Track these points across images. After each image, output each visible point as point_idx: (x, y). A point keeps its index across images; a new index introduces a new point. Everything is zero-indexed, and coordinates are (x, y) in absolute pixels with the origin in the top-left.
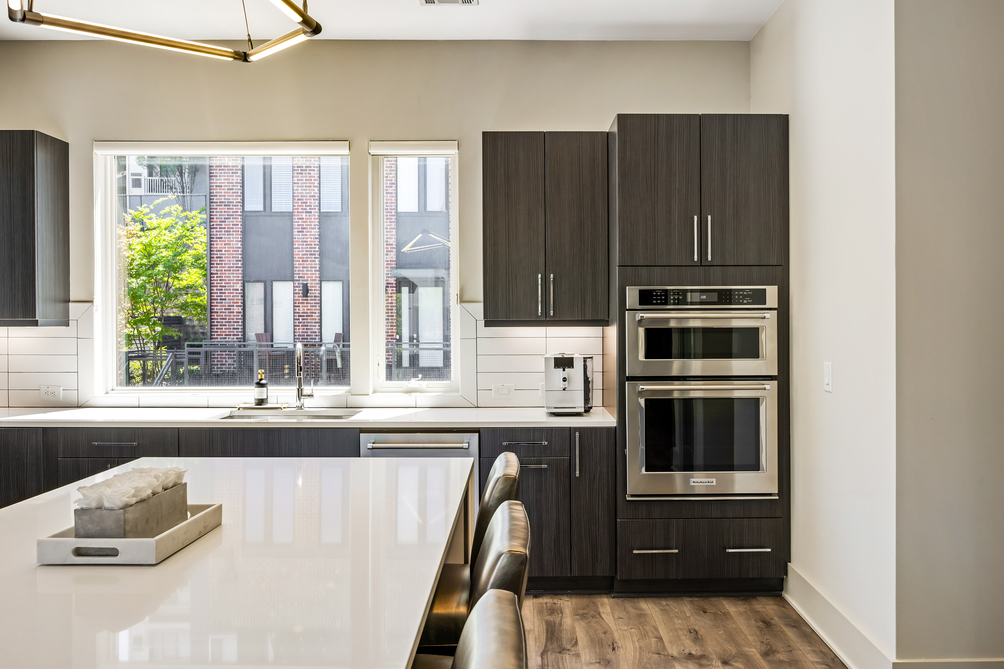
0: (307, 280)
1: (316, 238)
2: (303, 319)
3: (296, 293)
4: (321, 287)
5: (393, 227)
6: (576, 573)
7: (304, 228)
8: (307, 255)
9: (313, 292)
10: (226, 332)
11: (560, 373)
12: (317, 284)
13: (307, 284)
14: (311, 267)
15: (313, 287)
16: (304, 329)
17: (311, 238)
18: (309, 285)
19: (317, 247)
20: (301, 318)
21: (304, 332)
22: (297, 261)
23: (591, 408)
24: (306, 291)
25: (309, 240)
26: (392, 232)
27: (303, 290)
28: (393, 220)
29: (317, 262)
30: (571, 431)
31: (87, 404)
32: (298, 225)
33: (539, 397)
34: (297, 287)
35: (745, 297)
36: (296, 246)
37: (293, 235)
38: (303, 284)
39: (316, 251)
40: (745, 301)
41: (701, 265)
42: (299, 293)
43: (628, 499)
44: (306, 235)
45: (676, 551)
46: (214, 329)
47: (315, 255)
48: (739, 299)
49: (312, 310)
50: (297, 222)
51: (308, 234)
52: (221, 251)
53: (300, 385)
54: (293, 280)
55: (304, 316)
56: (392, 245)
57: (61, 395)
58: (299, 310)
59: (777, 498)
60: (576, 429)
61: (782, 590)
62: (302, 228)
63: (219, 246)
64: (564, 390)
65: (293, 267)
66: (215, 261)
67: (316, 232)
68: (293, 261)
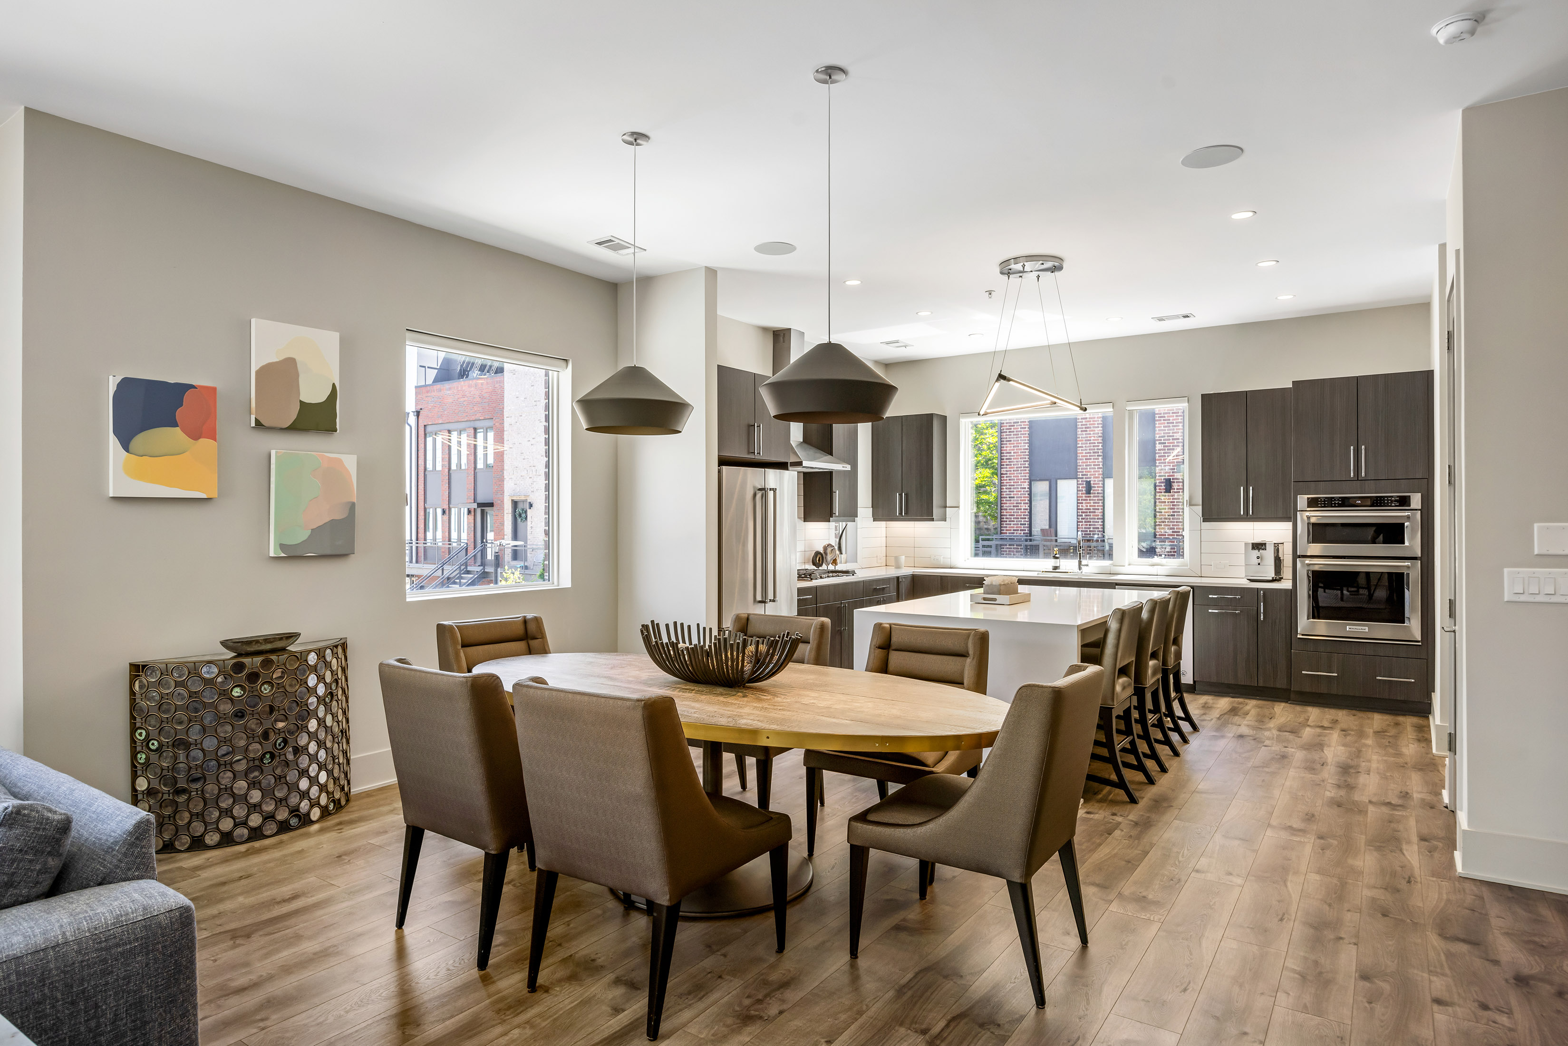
0: (1090, 478)
1: (1099, 437)
2: (1087, 516)
3: (1080, 491)
4: (1104, 484)
5: (1180, 421)
6: (1261, 684)
7: (1088, 428)
8: (1090, 453)
9: (1096, 488)
10: (1014, 527)
11: (1256, 553)
12: (1100, 481)
13: (1090, 481)
14: (1094, 465)
15: (1096, 484)
16: (1087, 525)
17: (1095, 437)
18: (1092, 482)
19: (1100, 445)
20: (1084, 514)
21: (1087, 528)
22: (1081, 459)
23: (1282, 578)
24: (1089, 488)
25: (1093, 438)
26: (1179, 426)
27: (1086, 487)
28: (1180, 414)
29: (1100, 460)
30: (1258, 590)
31: (956, 566)
32: (1081, 425)
33: (1241, 572)
34: (1080, 484)
35: (1392, 501)
36: (1080, 445)
37: (1077, 434)
38: (1086, 481)
39: (1099, 449)
40: (1393, 505)
41: (1358, 480)
42: (1082, 491)
43: (1299, 636)
44: (1090, 434)
45: (1336, 675)
46: (1003, 524)
47: (1098, 452)
48: (1388, 503)
49: (1095, 506)
50: (1081, 422)
51: (1092, 433)
52: (1011, 453)
53: (1080, 558)
54: (1077, 478)
55: (1087, 512)
56: (1178, 439)
57: (942, 561)
58: (1082, 506)
59: (1420, 644)
60: (1262, 589)
61: (1430, 713)
62: (1085, 428)
63: (1008, 449)
64: (1259, 564)
65: (1077, 466)
66: (1004, 462)
67: (1100, 430)
68: (1077, 459)
